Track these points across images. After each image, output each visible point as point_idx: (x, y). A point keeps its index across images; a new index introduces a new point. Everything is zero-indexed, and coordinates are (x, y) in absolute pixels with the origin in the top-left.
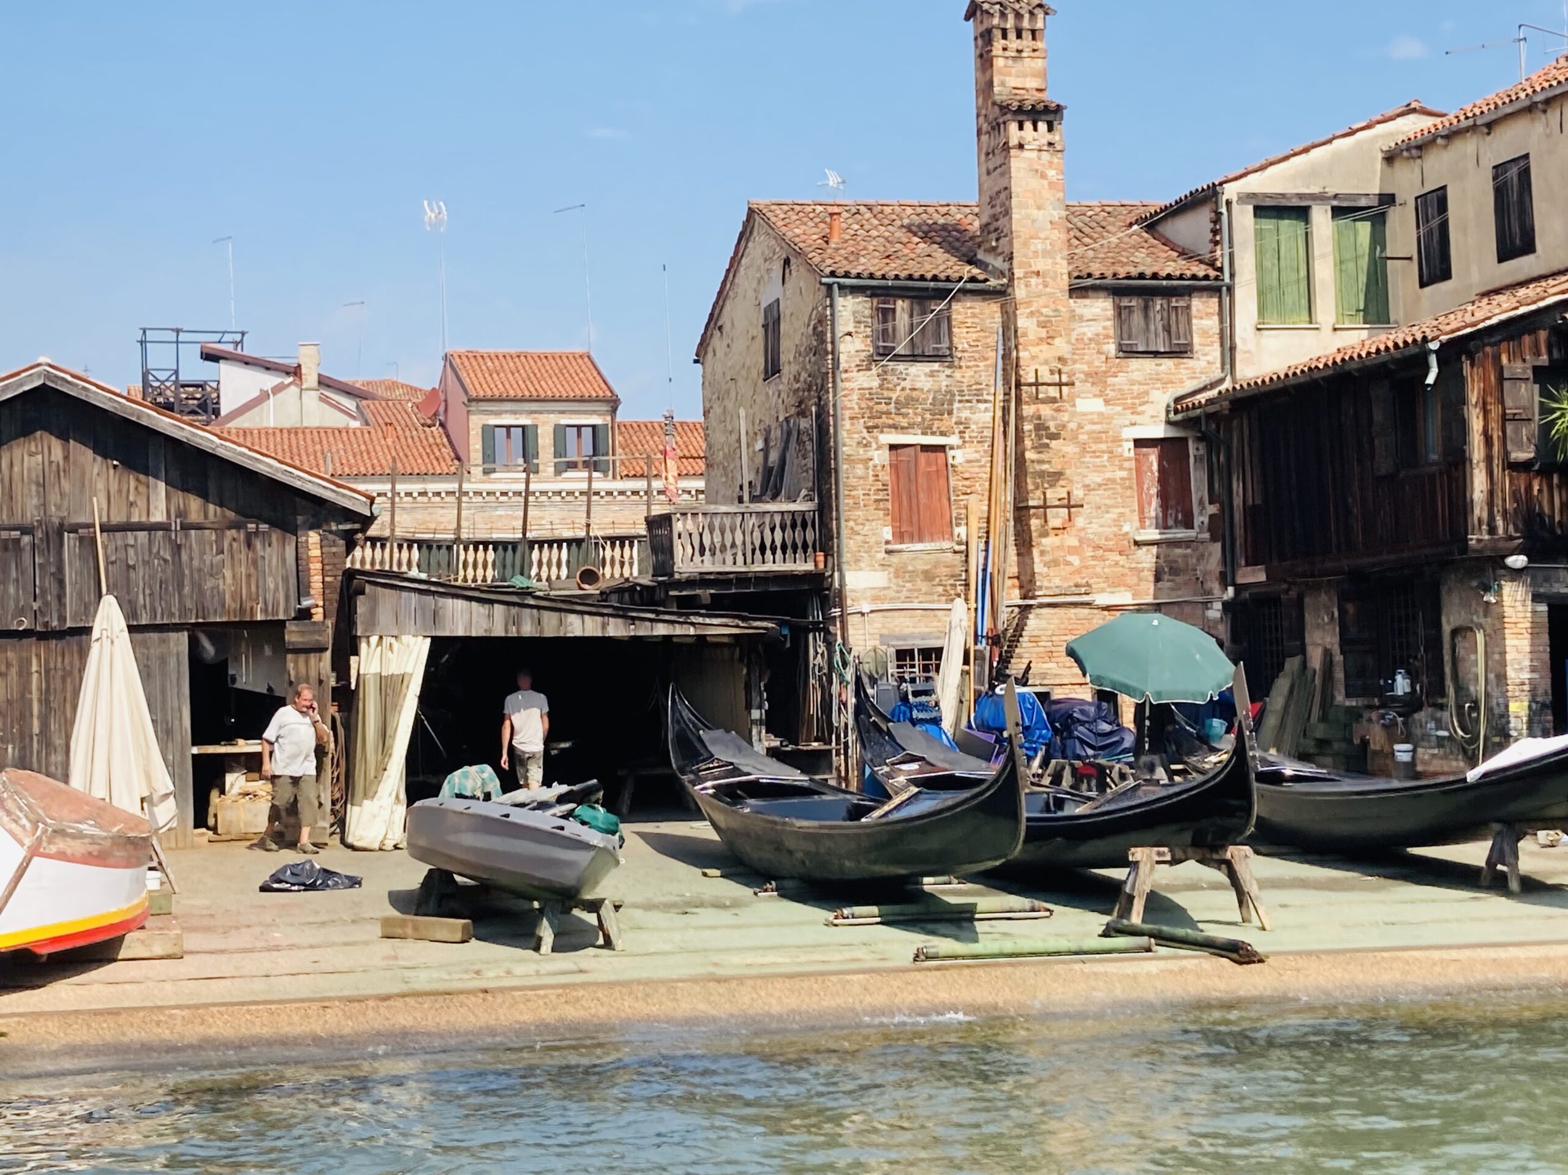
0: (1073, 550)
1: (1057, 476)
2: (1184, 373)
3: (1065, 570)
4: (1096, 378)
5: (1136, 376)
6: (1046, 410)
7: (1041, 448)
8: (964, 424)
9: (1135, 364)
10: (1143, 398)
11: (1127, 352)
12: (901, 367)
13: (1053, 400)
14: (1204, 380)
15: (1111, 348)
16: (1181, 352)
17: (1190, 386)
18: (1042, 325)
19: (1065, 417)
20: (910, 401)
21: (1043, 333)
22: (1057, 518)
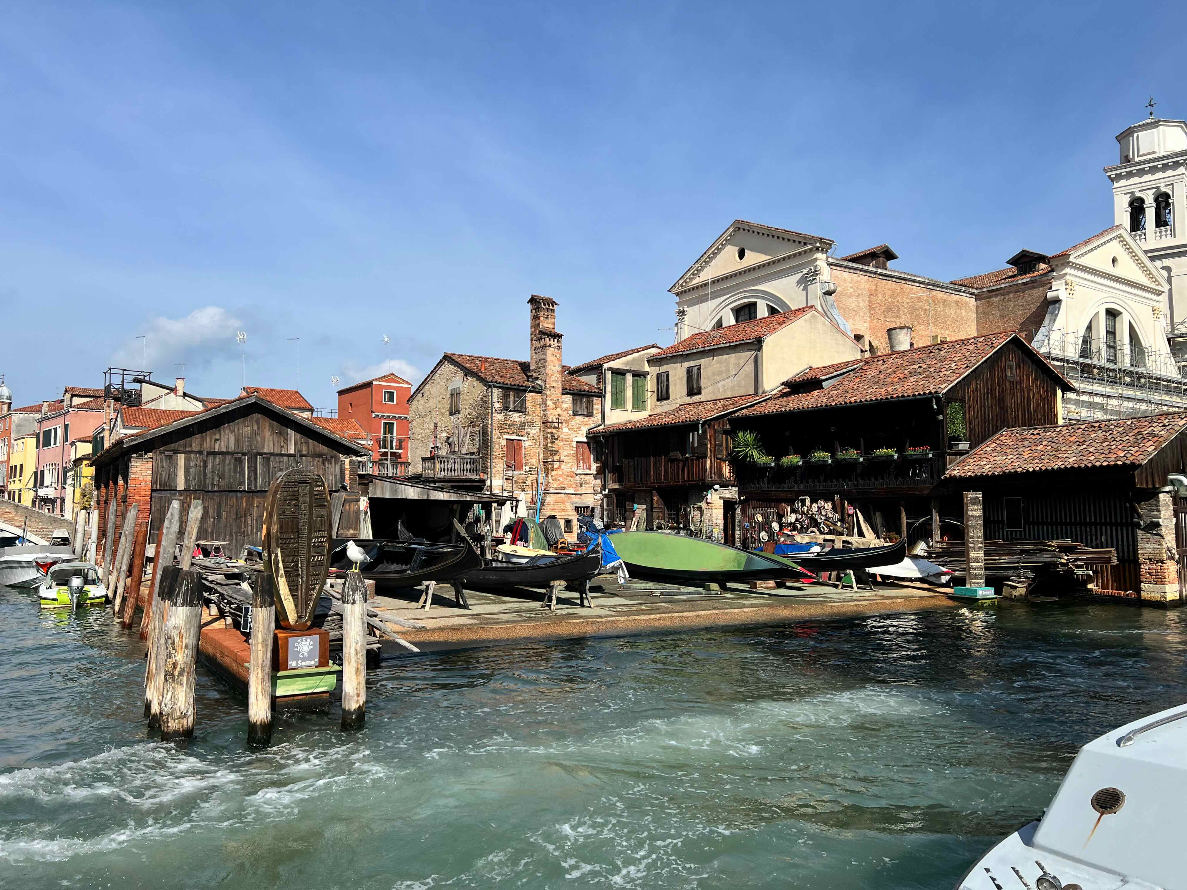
0: (560, 476)
1: (556, 452)
2: (590, 422)
3: (558, 482)
4: (567, 421)
5: (578, 422)
6: (554, 431)
7: (552, 443)
8: (528, 433)
9: (577, 418)
10: (579, 429)
11: (575, 414)
12: (511, 413)
13: (555, 428)
14: (596, 424)
15: (571, 412)
16: (590, 415)
17: (592, 426)
18: (554, 403)
19: (559, 433)
20: (513, 425)
21: (554, 406)
22: (556, 465)
